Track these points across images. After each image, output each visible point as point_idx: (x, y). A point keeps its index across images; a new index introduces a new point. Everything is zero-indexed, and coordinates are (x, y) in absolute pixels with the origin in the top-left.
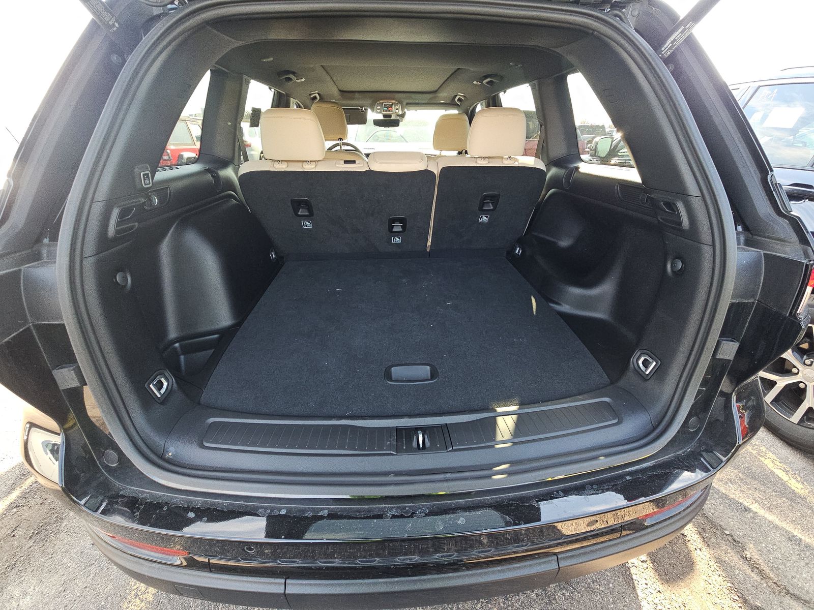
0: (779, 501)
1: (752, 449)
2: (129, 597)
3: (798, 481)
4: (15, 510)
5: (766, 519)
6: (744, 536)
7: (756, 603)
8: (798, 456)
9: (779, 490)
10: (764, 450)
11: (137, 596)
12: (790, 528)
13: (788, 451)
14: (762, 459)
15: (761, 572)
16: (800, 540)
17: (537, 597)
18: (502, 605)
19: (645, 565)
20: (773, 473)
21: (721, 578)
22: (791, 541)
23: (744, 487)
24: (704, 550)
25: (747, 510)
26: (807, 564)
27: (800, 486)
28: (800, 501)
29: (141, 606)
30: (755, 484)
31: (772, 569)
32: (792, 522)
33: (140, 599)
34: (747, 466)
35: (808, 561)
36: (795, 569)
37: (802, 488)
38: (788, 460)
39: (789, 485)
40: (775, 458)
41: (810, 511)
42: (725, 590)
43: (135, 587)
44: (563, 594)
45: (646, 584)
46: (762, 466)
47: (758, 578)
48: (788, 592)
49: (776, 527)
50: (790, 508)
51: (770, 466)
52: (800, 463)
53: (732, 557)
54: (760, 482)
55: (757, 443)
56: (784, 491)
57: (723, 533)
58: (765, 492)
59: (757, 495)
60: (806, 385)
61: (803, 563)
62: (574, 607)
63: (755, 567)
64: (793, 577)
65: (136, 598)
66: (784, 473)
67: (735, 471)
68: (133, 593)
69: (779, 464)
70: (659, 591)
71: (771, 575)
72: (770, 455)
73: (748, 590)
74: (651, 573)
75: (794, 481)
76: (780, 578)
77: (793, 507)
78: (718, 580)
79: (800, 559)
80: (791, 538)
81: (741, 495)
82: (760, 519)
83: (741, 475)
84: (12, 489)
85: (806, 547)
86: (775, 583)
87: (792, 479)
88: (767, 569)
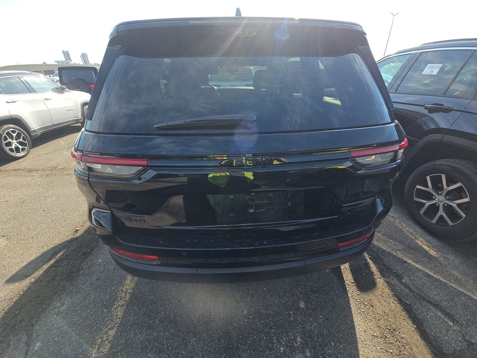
0: (423, 259)
1: (412, 236)
2: (117, 300)
3: (434, 251)
4: (53, 268)
5: (415, 266)
6: (402, 273)
7: (407, 302)
8: (436, 240)
9: (423, 254)
10: (418, 237)
11: (121, 299)
12: (427, 271)
13: (431, 238)
14: (417, 241)
15: (410, 289)
16: (433, 276)
17: (302, 297)
18: (286, 300)
19: (353, 284)
20: (421, 246)
21: (389, 290)
22: (428, 277)
23: (405, 253)
24: (382, 278)
25: (406, 262)
26: (435, 288)
27: (435, 253)
28: (434, 259)
29: (124, 303)
30: (411, 251)
31: (416, 288)
32: (429, 268)
33: (123, 300)
34: (408, 243)
35: (436, 286)
36: (429, 289)
37: (436, 254)
38: (430, 241)
39: (429, 252)
40: (423, 240)
41: (440, 264)
42: (390, 295)
43: (120, 296)
44: (314, 296)
45: (353, 292)
46: (416, 244)
47: (408, 292)
48: (424, 299)
49: (420, 270)
50: (429, 262)
51: (420, 244)
52: (436, 243)
53: (395, 281)
54: (413, 251)
55: (415, 234)
56: (426, 254)
57: (392, 272)
58: (416, 255)
59: (411, 256)
60: (439, 204)
61: (433, 287)
62: (319, 300)
63: (407, 286)
64: (427, 293)
65: (121, 300)
66: (427, 248)
67: (401, 246)
68: (119, 298)
69: (425, 243)
70: (358, 294)
71: (415, 290)
72: (421, 239)
73: (403, 296)
74: (355, 288)
75: (432, 251)
76: (420, 292)
77: (430, 262)
78: (387, 291)
79: (432, 285)
80: (427, 275)
81: (403, 256)
82: (411, 267)
83: (404, 247)
84: (50, 259)
85: (436, 280)
86: (417, 294)
87: (431, 250)
88: (413, 288)
